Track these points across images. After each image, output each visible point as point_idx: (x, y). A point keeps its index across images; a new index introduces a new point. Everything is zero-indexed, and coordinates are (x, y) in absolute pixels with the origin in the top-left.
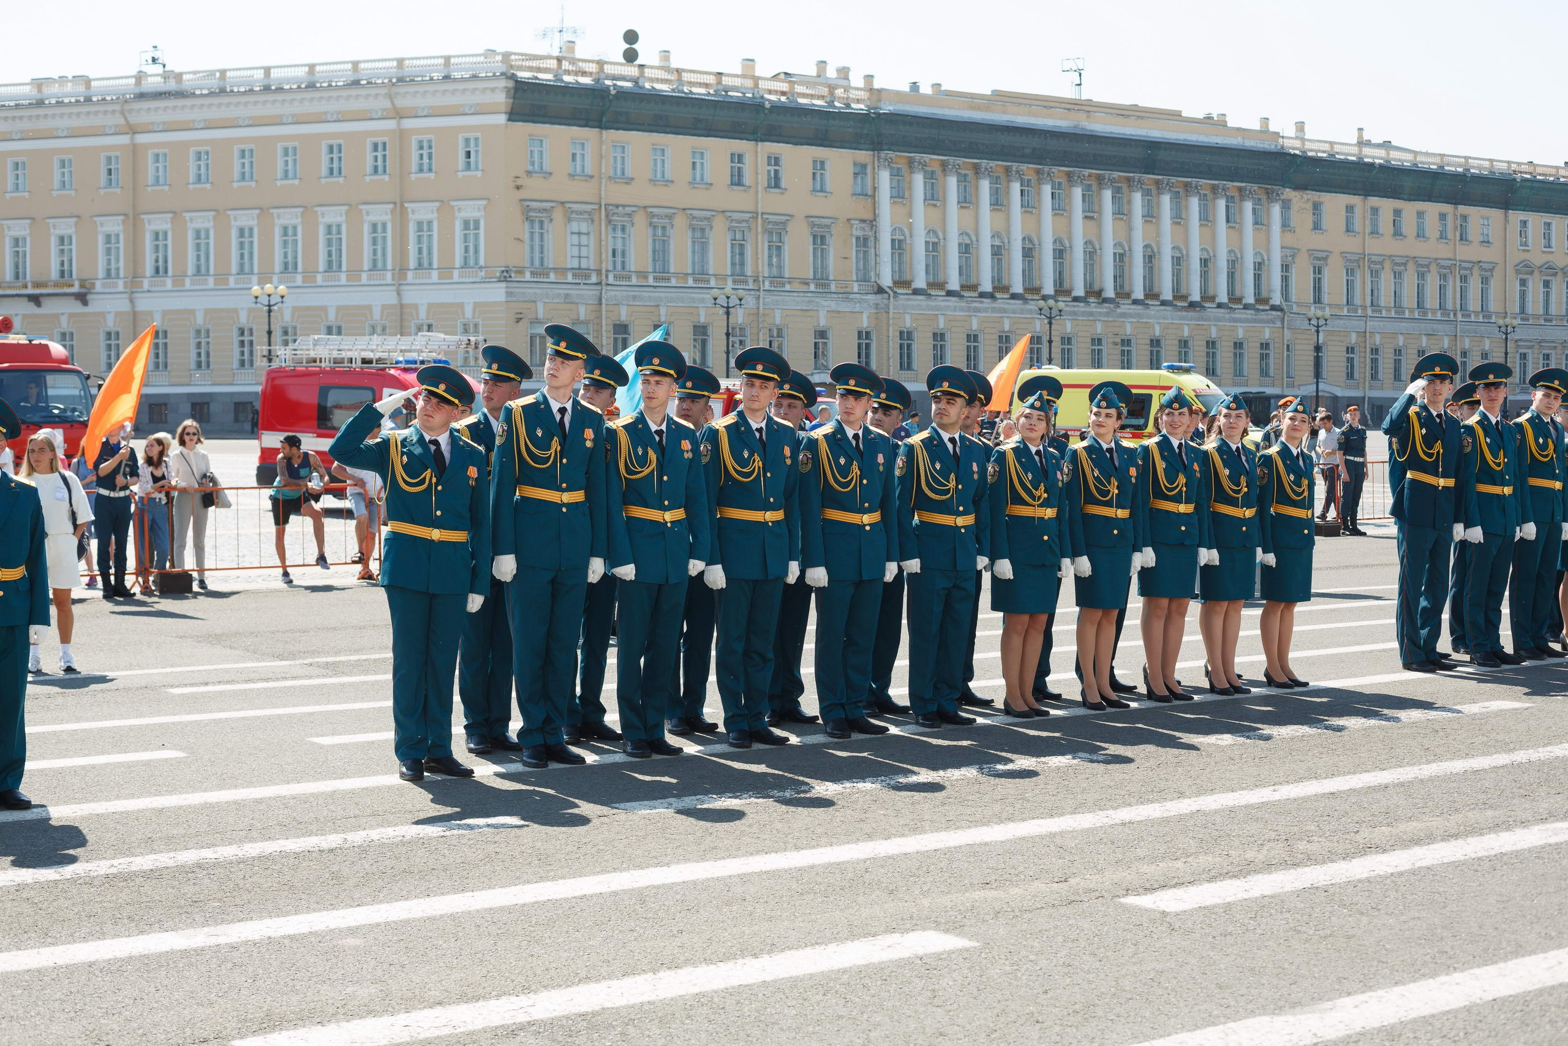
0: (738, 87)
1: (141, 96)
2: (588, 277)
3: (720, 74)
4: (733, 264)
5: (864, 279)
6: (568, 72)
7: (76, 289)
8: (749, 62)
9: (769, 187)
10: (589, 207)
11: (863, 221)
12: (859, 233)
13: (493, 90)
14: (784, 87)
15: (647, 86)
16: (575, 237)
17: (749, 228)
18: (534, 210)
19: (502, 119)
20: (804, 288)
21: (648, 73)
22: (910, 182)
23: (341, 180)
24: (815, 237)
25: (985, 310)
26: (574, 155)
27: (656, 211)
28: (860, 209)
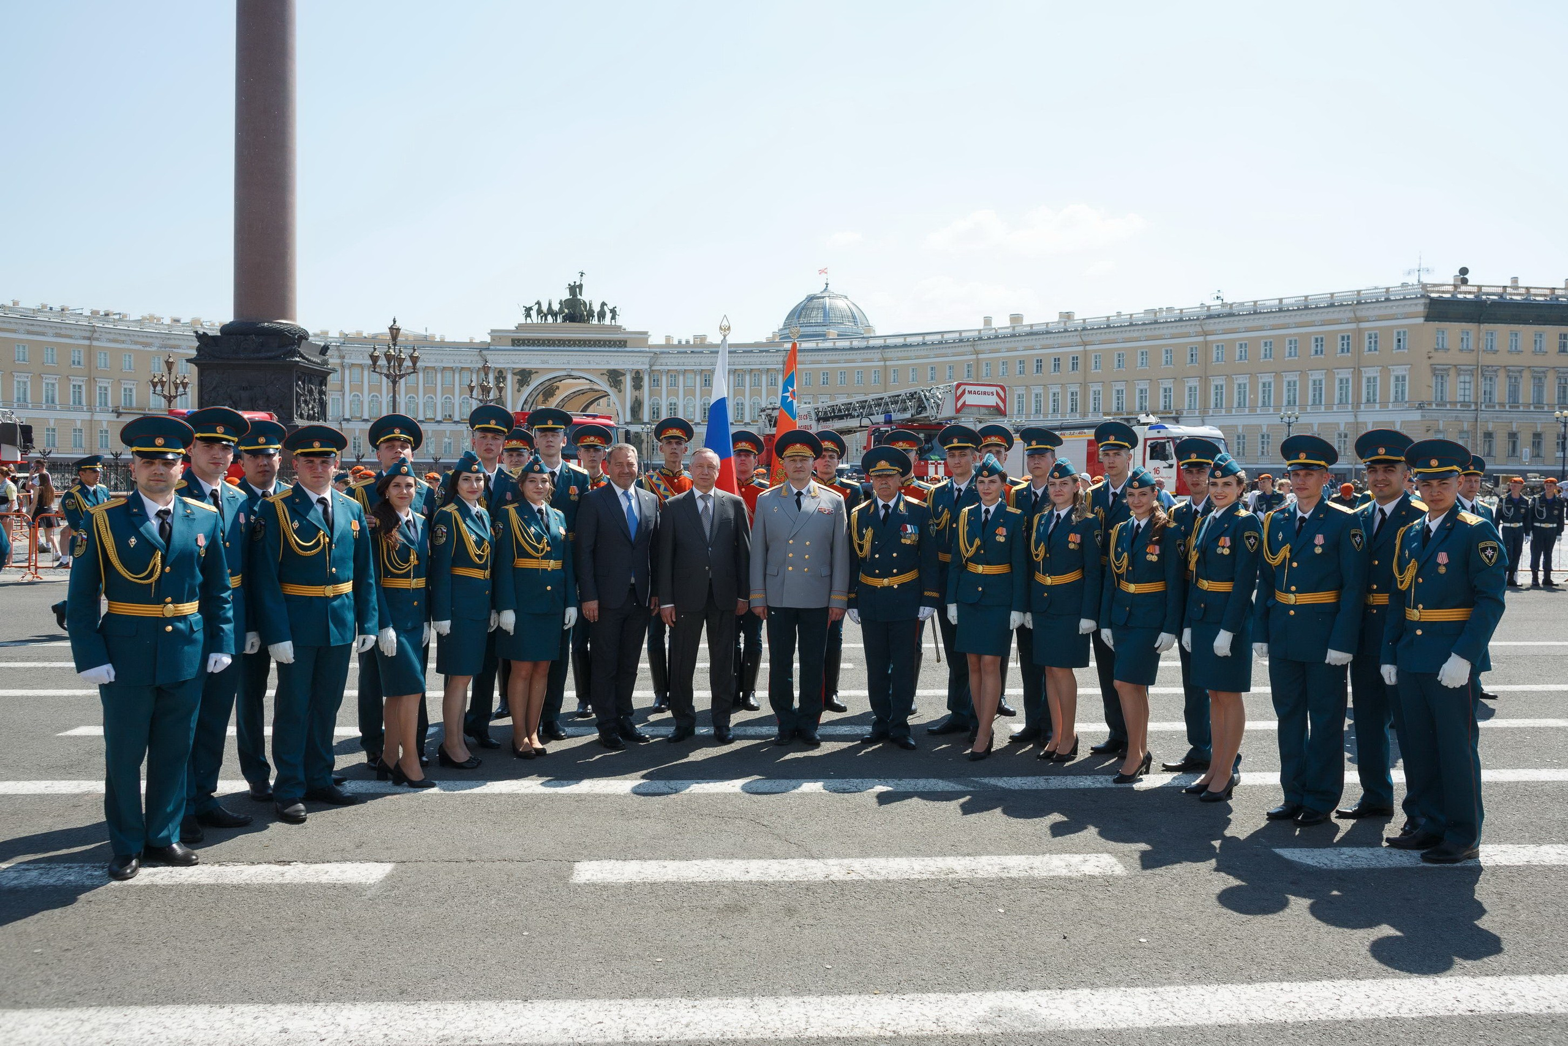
1: (1210, 317)
2: (1470, 406)
3: (1554, 289)
6: (1460, 293)
7: (1174, 415)
10: (1471, 368)
13: (1416, 305)
15: (1508, 297)
16: (1462, 384)
18: (1439, 370)
19: (1421, 320)
21: (1509, 290)
23: (1323, 356)
26: (1462, 339)
27: (1511, 368)
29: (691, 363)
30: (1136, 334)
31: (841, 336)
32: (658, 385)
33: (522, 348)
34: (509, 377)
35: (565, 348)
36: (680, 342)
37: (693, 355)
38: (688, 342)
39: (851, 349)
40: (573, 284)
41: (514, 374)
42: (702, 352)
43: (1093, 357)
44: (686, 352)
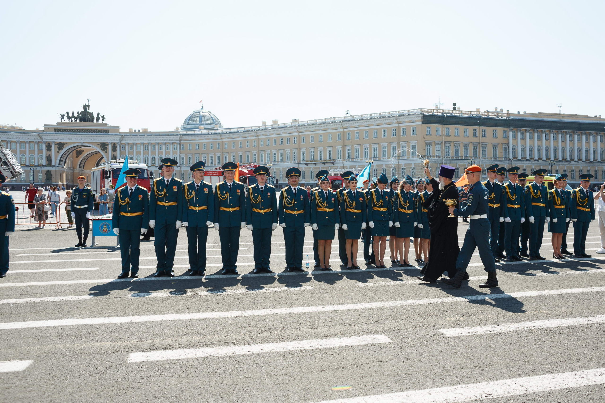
0: (475, 114)
1: (345, 121)
2: (440, 157)
3: (471, 111)
4: (474, 154)
5: (506, 157)
6: (436, 112)
7: (332, 161)
8: (478, 109)
9: (483, 136)
10: (440, 142)
11: (505, 144)
12: (505, 147)
13: (419, 117)
14: (486, 114)
15: (454, 115)
16: (437, 149)
17: (478, 146)
18: (428, 143)
19: (421, 123)
20: (491, 159)
21: (455, 112)
22: (517, 134)
23: (386, 137)
24: (494, 148)
25: (536, 164)
26: (437, 131)
27: (456, 142)
28: (505, 141)
29: (138, 140)
30: (318, 128)
31: (206, 129)
32: (124, 150)
33: (59, 133)
34: (53, 146)
35: (80, 133)
36: (135, 131)
37: (140, 137)
38: (139, 131)
39: (208, 134)
40: (85, 105)
41: (56, 144)
42: (144, 135)
43: (302, 138)
44: (137, 135)
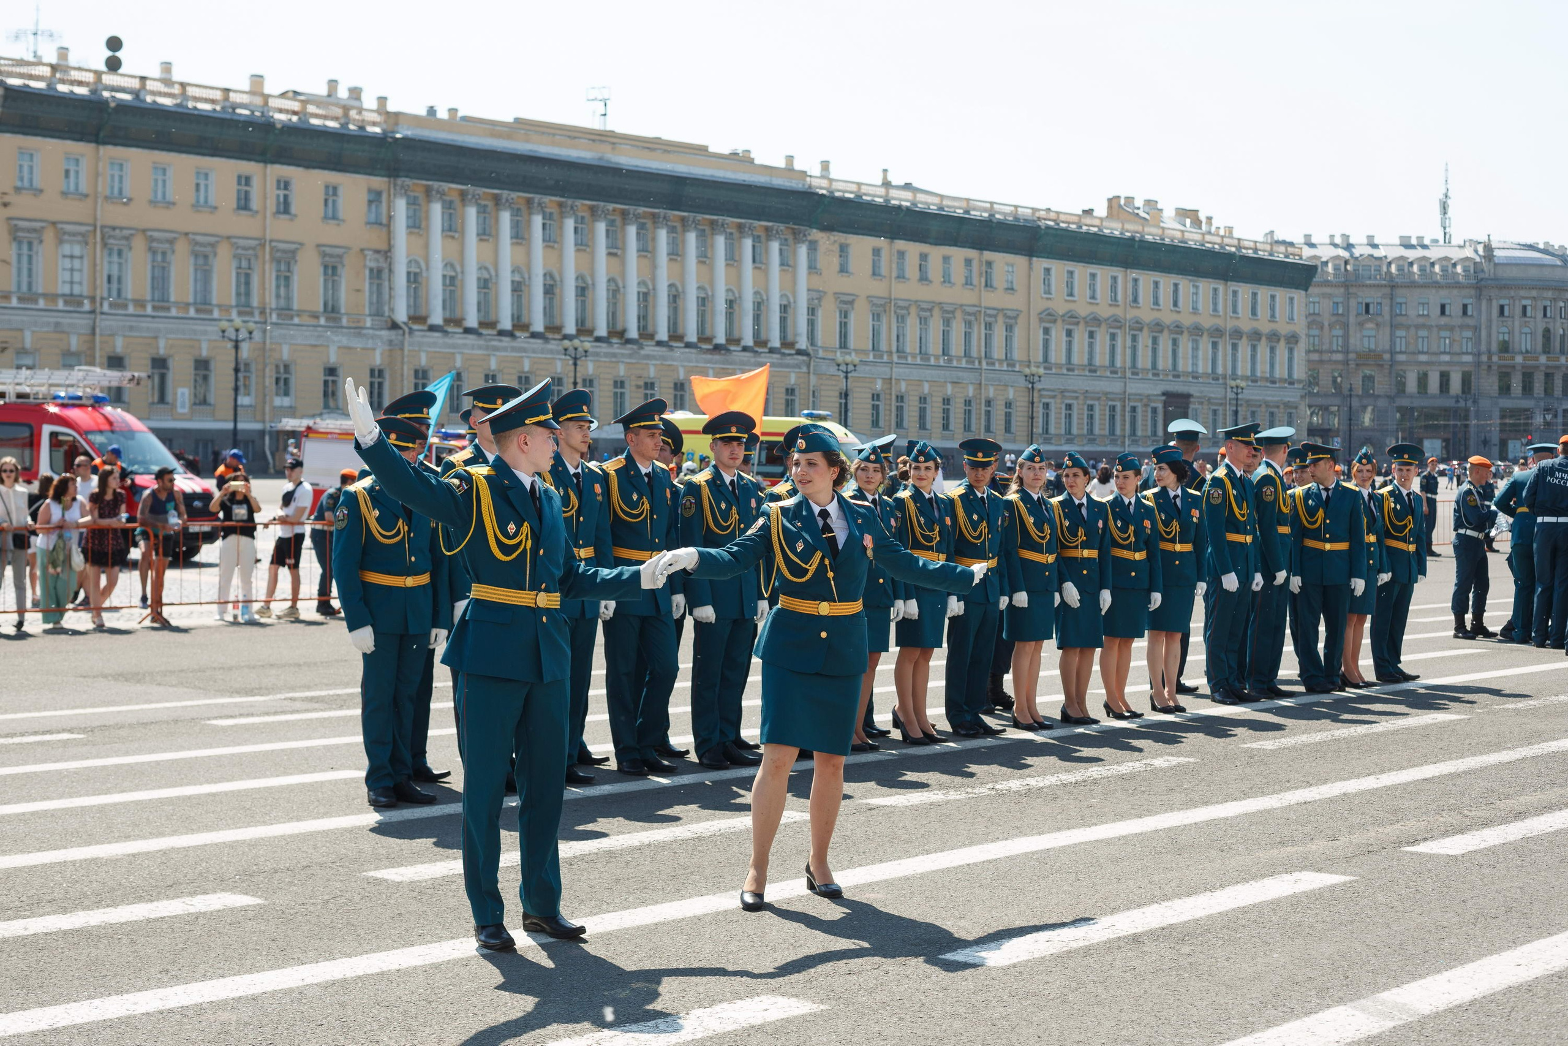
0: (244, 104)
2: (80, 304)
3: (228, 89)
4: (238, 294)
5: (377, 313)
6: (63, 81)
8: (257, 80)
9: (278, 212)
10: (83, 229)
11: (377, 252)
12: (373, 264)
14: (295, 106)
15: (148, 99)
16: (67, 260)
17: (256, 256)
18: (23, 230)
20: (313, 322)
21: (150, 85)
22: (427, 212)
24: (326, 267)
25: (505, 349)
26: (67, 172)
27: (156, 234)
28: (374, 239)
